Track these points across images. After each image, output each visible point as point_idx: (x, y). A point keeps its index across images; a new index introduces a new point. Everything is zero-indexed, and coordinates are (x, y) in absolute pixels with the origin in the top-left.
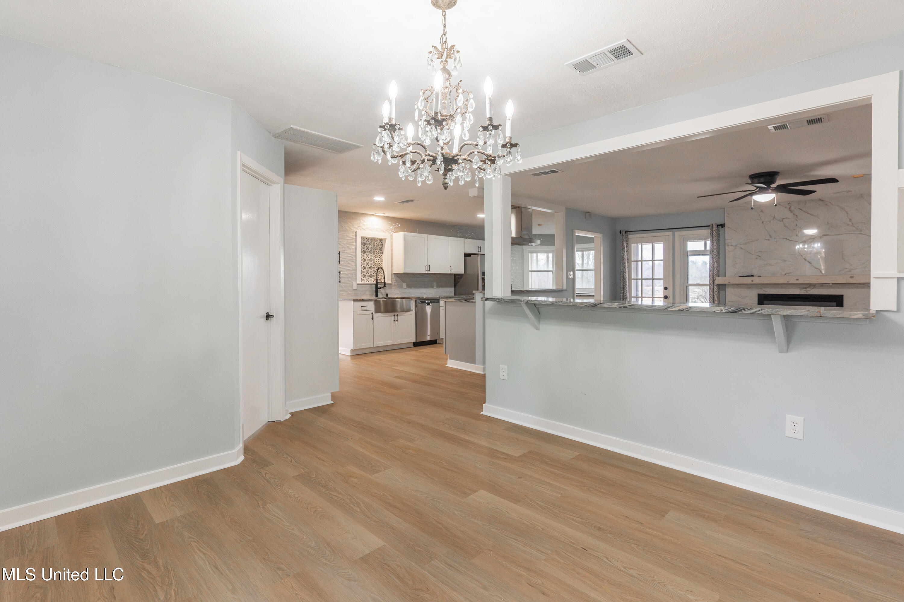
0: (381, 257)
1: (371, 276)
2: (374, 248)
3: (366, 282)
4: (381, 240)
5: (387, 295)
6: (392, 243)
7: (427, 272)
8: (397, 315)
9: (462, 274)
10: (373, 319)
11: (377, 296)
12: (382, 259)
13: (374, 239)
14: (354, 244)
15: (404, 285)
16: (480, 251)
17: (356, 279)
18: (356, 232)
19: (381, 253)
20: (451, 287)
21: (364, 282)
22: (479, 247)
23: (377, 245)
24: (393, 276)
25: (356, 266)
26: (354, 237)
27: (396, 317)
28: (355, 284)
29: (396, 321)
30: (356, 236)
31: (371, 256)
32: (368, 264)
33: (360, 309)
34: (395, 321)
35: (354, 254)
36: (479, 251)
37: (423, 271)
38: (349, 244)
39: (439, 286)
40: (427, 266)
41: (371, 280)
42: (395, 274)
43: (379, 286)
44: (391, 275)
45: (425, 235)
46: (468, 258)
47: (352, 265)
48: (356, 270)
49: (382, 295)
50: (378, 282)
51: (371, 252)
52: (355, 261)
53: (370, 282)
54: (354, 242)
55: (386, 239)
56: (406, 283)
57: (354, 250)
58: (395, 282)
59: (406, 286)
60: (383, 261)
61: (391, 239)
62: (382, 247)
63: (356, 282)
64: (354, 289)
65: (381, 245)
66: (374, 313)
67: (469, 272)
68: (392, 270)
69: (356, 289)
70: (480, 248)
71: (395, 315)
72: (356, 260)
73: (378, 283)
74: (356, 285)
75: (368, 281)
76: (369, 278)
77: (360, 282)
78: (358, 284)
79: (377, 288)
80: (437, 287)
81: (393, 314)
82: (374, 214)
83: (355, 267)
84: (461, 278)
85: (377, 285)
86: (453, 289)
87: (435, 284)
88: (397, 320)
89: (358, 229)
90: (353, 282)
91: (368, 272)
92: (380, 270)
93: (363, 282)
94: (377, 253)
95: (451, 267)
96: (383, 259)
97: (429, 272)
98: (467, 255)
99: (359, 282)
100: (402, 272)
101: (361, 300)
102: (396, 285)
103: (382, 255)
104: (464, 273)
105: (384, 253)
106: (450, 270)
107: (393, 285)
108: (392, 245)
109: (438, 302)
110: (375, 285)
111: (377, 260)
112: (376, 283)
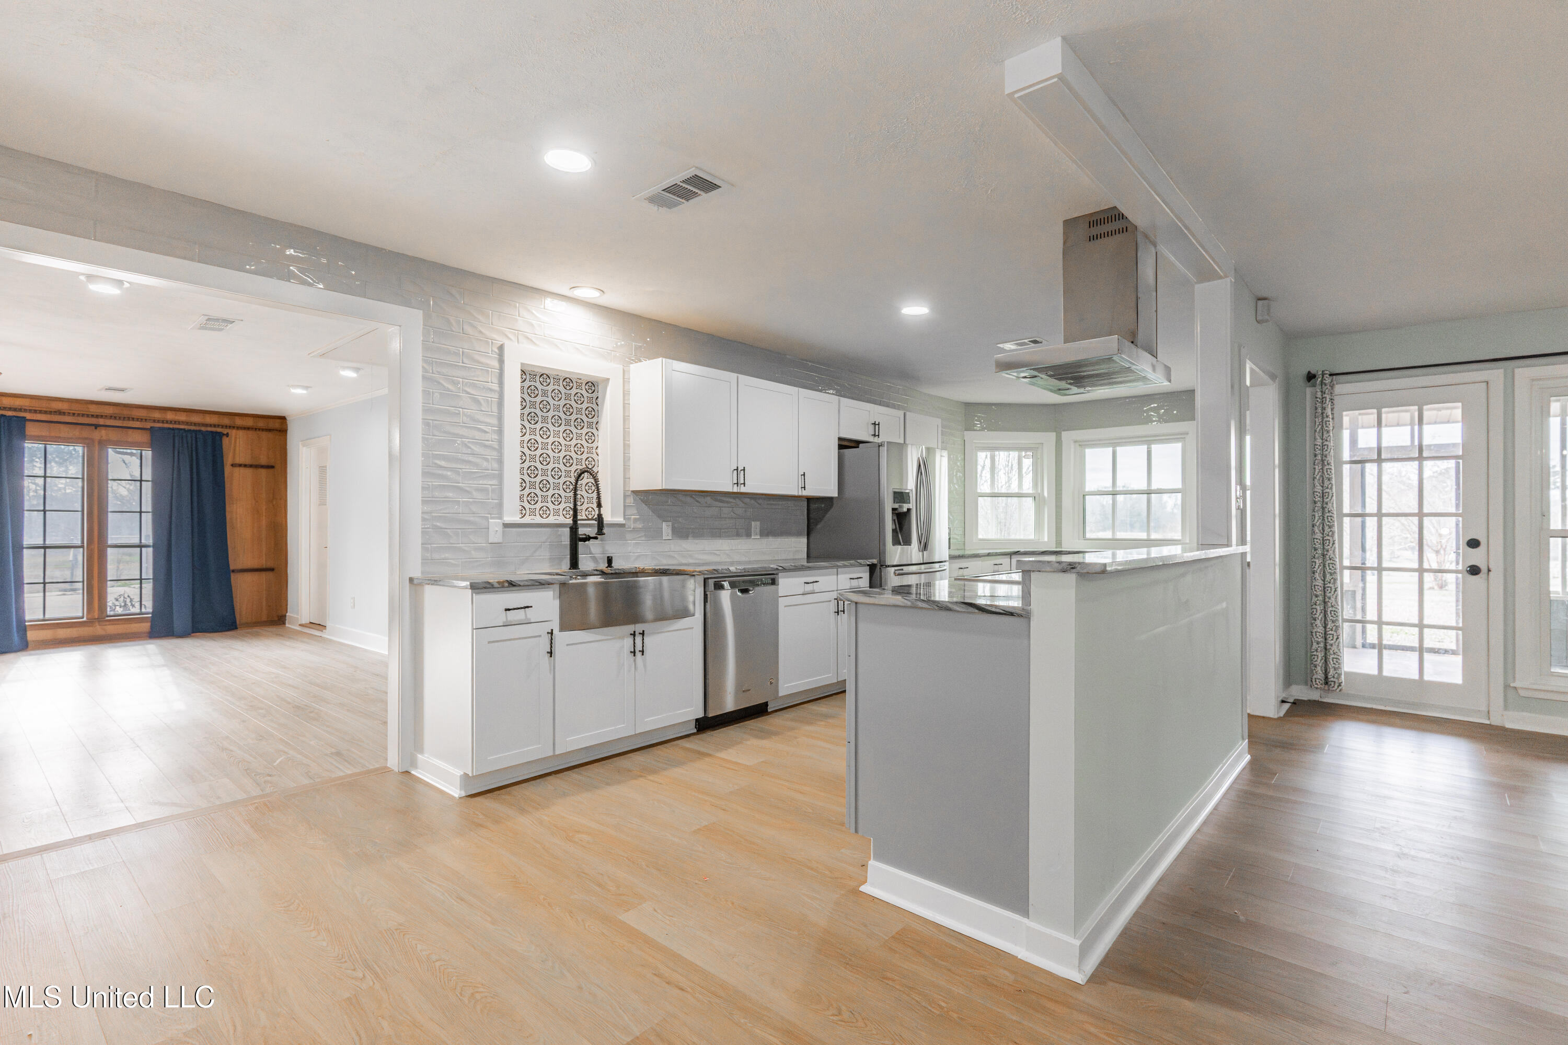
0: (591, 438)
1: (557, 500)
2: (568, 410)
3: (538, 520)
4: (592, 385)
5: (610, 561)
6: (626, 394)
7: (735, 490)
8: (643, 634)
9: (830, 500)
10: (551, 653)
11: (574, 564)
12: (594, 445)
13: (568, 381)
14: (496, 387)
15: (666, 528)
16: (877, 434)
17: (500, 506)
18: (501, 348)
19: (590, 425)
20: (799, 534)
21: (532, 517)
22: (875, 424)
23: (579, 399)
24: (630, 500)
25: (500, 461)
26: (496, 364)
27: (639, 639)
28: (495, 525)
29: (638, 654)
30: (501, 361)
31: (556, 435)
32: (545, 459)
33: (502, 618)
34: (634, 653)
35: (495, 421)
36: (872, 437)
37: (725, 484)
38: (474, 386)
39: (766, 533)
40: (737, 469)
41: (556, 513)
42: (635, 492)
43: (582, 531)
44: (625, 497)
45: (734, 376)
46: (847, 452)
47: (487, 460)
48: (500, 477)
49: (595, 559)
50: (579, 517)
51: (557, 421)
52: (495, 445)
53: (552, 520)
54: (495, 380)
55: (608, 380)
56: (670, 523)
57: (495, 409)
58: (635, 520)
59: (670, 531)
60: (599, 451)
61: (626, 381)
62: (594, 406)
63: (500, 518)
64: (490, 542)
65: (590, 400)
66: (556, 632)
68: (626, 479)
69: (500, 540)
70: (877, 426)
71: (634, 635)
72: (500, 442)
73: (579, 522)
74: (500, 528)
75: (545, 516)
76: (550, 505)
77: (516, 519)
78: (506, 526)
79: (576, 539)
80: (761, 536)
81: (630, 628)
83: (495, 465)
84: (826, 511)
85: (574, 529)
86: (804, 540)
87: (755, 526)
88: (643, 652)
89: (510, 336)
90: (487, 518)
91: (544, 485)
92: (586, 479)
93: (528, 520)
94: (579, 424)
95: (804, 475)
96: (600, 445)
97: (743, 489)
98: (845, 445)
99: (508, 519)
100: (658, 486)
101: (506, 584)
102: (635, 530)
103: (594, 431)
104: (836, 495)
105: (602, 426)
106: (800, 486)
107: (626, 526)
108: (629, 399)
109: (774, 582)
110: (568, 529)
111: (579, 449)
112: (571, 523)
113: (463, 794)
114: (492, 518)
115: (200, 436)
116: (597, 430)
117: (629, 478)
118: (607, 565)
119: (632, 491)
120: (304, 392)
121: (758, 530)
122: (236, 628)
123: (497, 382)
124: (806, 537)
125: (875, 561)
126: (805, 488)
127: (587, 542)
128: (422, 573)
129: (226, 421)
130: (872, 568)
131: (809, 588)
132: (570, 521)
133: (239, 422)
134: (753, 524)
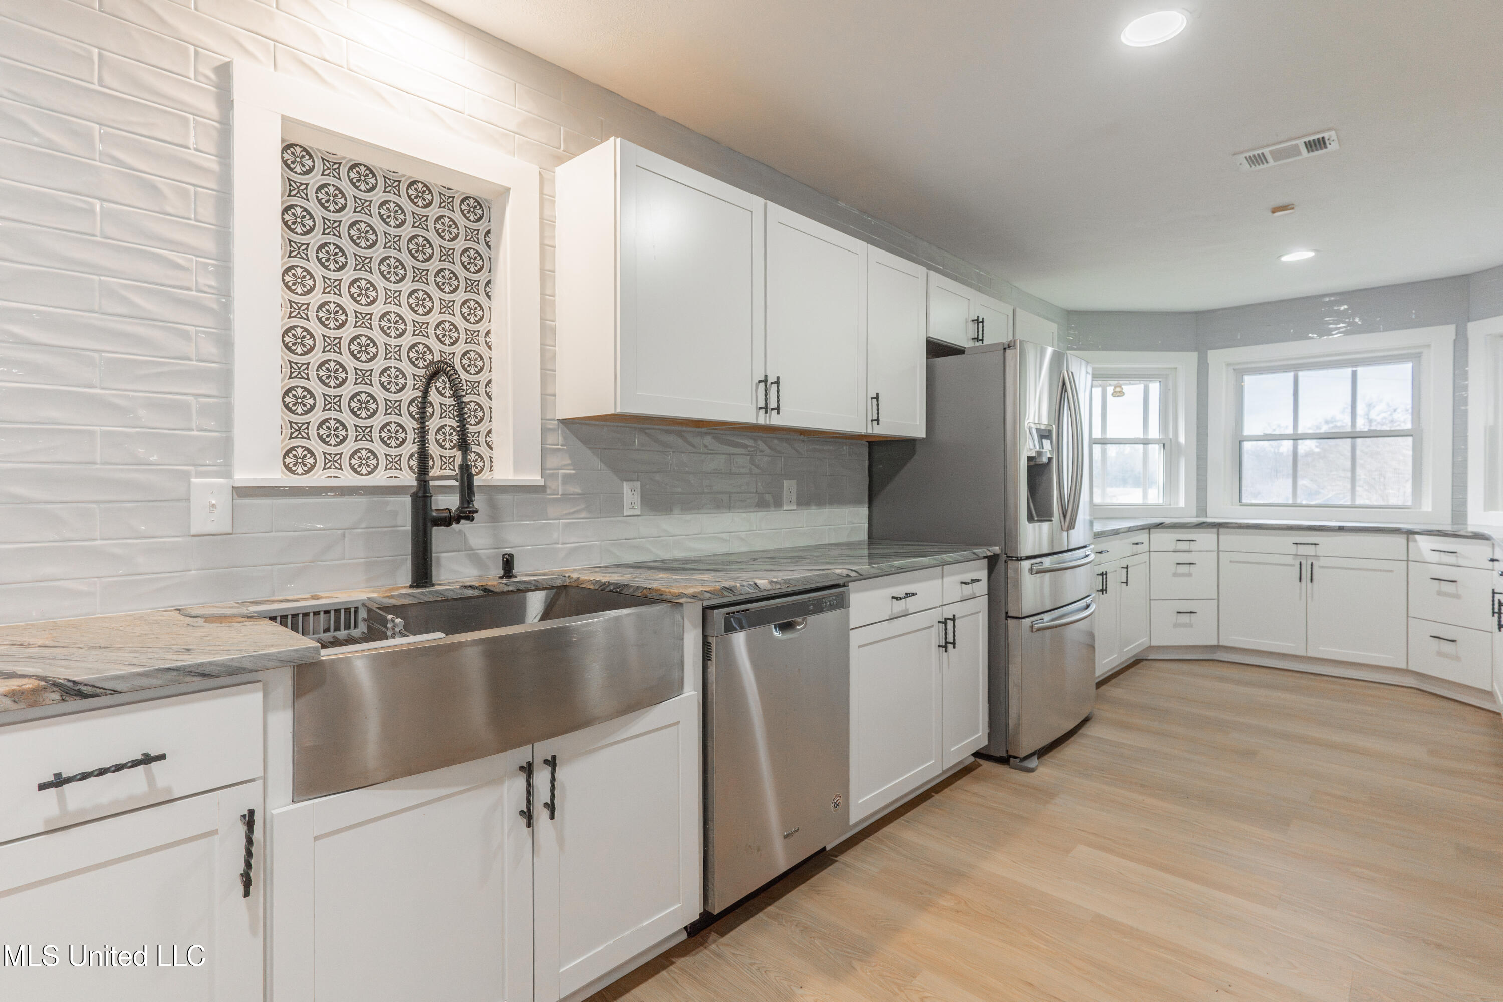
3: (347, 478)
4: (477, 206)
5: (508, 563)
6: (546, 225)
7: (762, 419)
8: (560, 756)
9: (913, 443)
11: (425, 577)
12: (483, 327)
14: (212, 164)
15: (630, 495)
16: (980, 337)
17: (223, 444)
18: (225, 71)
19: (471, 286)
20: (857, 502)
21: (331, 473)
22: (977, 321)
23: (447, 230)
24: (557, 439)
25: (223, 340)
26: (210, 107)
27: (543, 776)
28: (210, 491)
29: (542, 813)
30: (224, 103)
34: (528, 816)
35: (209, 245)
36: (976, 339)
37: (744, 411)
39: (805, 500)
40: (765, 381)
42: (566, 423)
43: (435, 502)
44: (544, 431)
45: (759, 201)
47: (186, 336)
48: (226, 378)
49: (475, 559)
52: (210, 300)
53: (380, 478)
54: (210, 146)
55: (508, 190)
56: (638, 485)
57: (208, 212)
58: (567, 479)
59: (637, 499)
60: (493, 339)
61: (546, 199)
62: (482, 248)
63: (228, 475)
64: (195, 532)
65: (472, 235)
68: (547, 398)
69: (229, 529)
70: (980, 325)
71: (532, 768)
72: (225, 293)
74: (224, 500)
75: (361, 470)
77: (277, 476)
78: (242, 492)
80: (798, 504)
81: (524, 753)
83: (210, 349)
84: (904, 459)
85: (423, 496)
86: (864, 511)
87: (789, 487)
88: (551, 805)
89: (251, 47)
90: (186, 476)
91: (362, 405)
93: (319, 478)
94: (447, 280)
95: (877, 398)
96: (493, 327)
97: (775, 420)
98: (935, 351)
99: (244, 476)
100: (608, 409)
102: (566, 498)
103: (482, 298)
104: (923, 435)
105: (497, 290)
106: (870, 419)
107: (548, 491)
108: (554, 237)
109: (841, 603)
110: (408, 500)
111: (448, 334)
112: (415, 483)
114: (200, 475)
116: (489, 297)
117: (554, 395)
118: (501, 572)
119: (559, 420)
121: (794, 497)
123: (213, 150)
124: (867, 505)
125: (997, 549)
126: (878, 420)
127: (454, 525)
130: (993, 562)
131: (899, 606)
132: (409, 479)
134: (786, 483)
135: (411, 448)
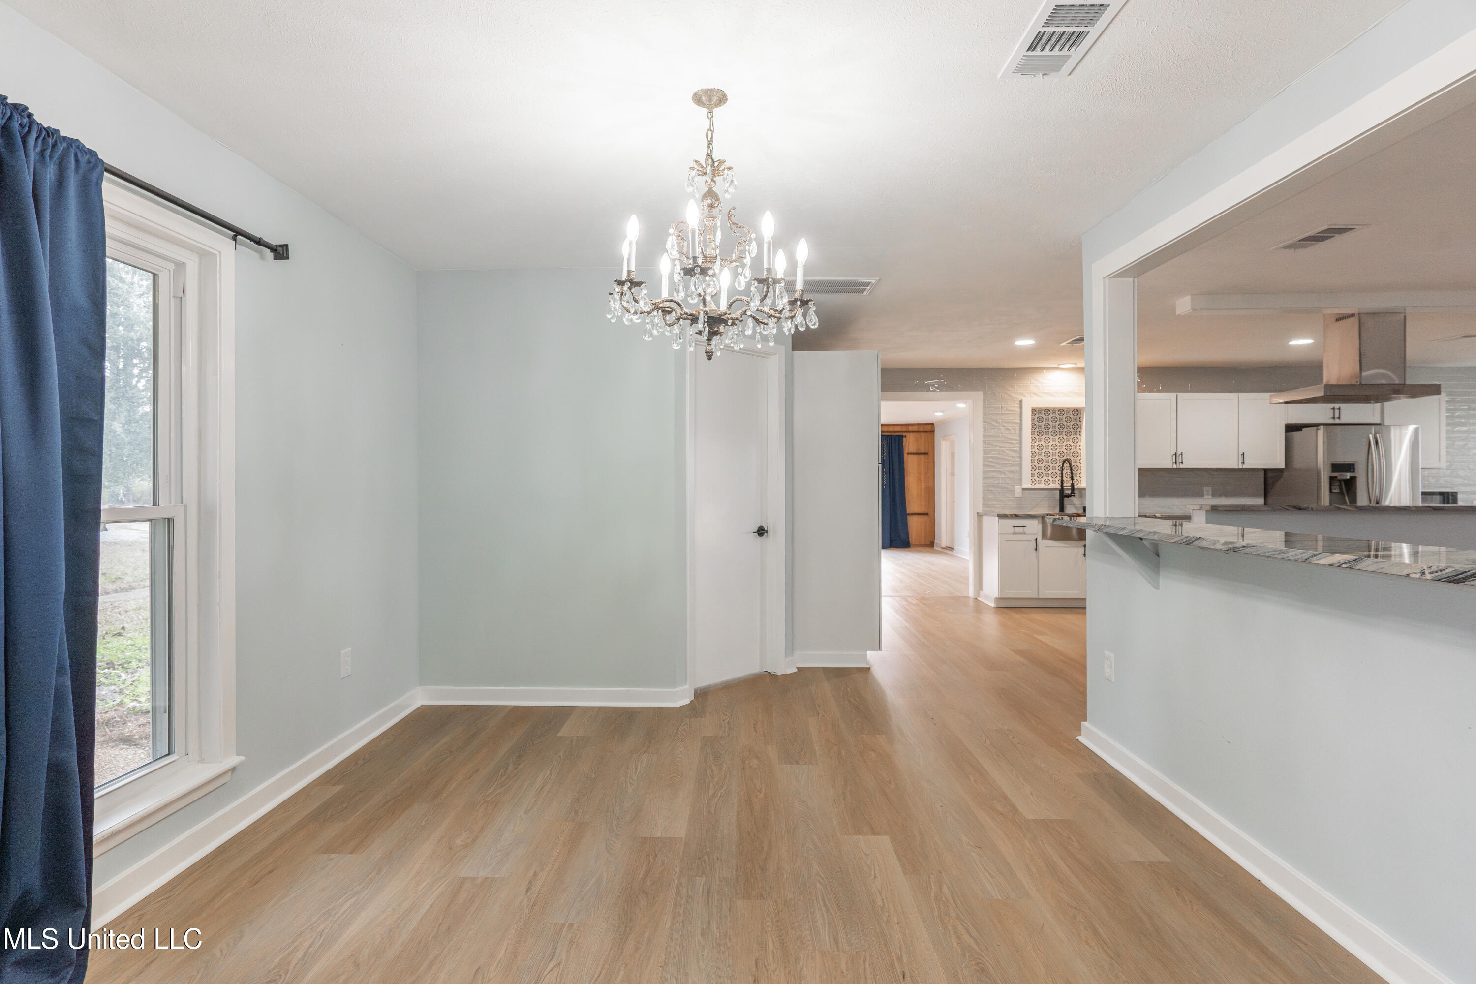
0: (1076, 440)
1: (1054, 475)
2: (1061, 426)
3: (1043, 486)
4: (1076, 411)
7: (1175, 466)
9: (1280, 471)
10: (1036, 549)
11: (1062, 509)
12: (1078, 444)
13: (1061, 411)
14: (1018, 421)
17: (1020, 480)
18: (1021, 402)
19: (1075, 433)
20: (1253, 492)
21: (1040, 485)
22: (1333, 409)
23: (1068, 420)
25: (1021, 457)
26: (1018, 410)
28: (1018, 489)
30: (1021, 407)
31: (1054, 441)
32: (1047, 454)
33: (1012, 530)
34: (1081, 554)
35: (1018, 438)
36: (1334, 418)
37: (1168, 464)
38: (1008, 422)
39: (1218, 494)
40: (1176, 454)
41: (1053, 482)
43: (1065, 493)
45: (1174, 395)
46: (1296, 435)
47: (1014, 458)
48: (1021, 465)
49: (1076, 507)
50: (1064, 485)
51: (1054, 433)
52: (1018, 449)
53: (1051, 486)
57: (1018, 432)
60: (1081, 451)
62: (1078, 423)
63: (1021, 485)
64: (1016, 496)
65: (1075, 419)
66: (1039, 539)
67: (1298, 463)
69: (1021, 496)
70: (1337, 411)
71: (1080, 546)
72: (1021, 448)
73: (1065, 487)
74: (1020, 490)
75: (1047, 484)
76: (1049, 478)
77: (1029, 486)
78: (1024, 489)
79: (1063, 496)
80: (1211, 496)
81: (1077, 543)
82: (1056, 366)
83: (1018, 459)
84: (1280, 477)
85: (1062, 490)
86: (1261, 499)
89: (1026, 395)
90: (1014, 486)
91: (1047, 468)
92: (1066, 465)
93: (1037, 486)
94: (1068, 433)
95: (1242, 454)
97: (1182, 466)
98: (1291, 428)
99: (1024, 486)
101: (1014, 516)
103: (1078, 436)
104: (1284, 466)
106: (1240, 462)
110: (1058, 492)
111: (1068, 447)
112: (1060, 487)
113: (995, 606)
114: (1017, 485)
115: (893, 438)
116: (1080, 435)
118: (1083, 511)
120: (942, 414)
121: (1210, 493)
122: (910, 547)
123: (1019, 418)
124: (1263, 498)
126: (1245, 462)
127: (1070, 498)
128: (983, 510)
129: (904, 429)
132: (1059, 487)
133: (910, 428)
134: (1205, 488)
135: (1059, 478)
